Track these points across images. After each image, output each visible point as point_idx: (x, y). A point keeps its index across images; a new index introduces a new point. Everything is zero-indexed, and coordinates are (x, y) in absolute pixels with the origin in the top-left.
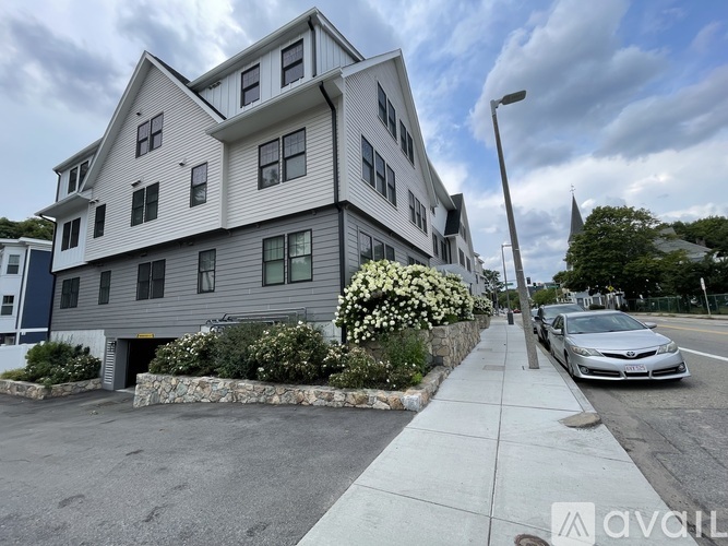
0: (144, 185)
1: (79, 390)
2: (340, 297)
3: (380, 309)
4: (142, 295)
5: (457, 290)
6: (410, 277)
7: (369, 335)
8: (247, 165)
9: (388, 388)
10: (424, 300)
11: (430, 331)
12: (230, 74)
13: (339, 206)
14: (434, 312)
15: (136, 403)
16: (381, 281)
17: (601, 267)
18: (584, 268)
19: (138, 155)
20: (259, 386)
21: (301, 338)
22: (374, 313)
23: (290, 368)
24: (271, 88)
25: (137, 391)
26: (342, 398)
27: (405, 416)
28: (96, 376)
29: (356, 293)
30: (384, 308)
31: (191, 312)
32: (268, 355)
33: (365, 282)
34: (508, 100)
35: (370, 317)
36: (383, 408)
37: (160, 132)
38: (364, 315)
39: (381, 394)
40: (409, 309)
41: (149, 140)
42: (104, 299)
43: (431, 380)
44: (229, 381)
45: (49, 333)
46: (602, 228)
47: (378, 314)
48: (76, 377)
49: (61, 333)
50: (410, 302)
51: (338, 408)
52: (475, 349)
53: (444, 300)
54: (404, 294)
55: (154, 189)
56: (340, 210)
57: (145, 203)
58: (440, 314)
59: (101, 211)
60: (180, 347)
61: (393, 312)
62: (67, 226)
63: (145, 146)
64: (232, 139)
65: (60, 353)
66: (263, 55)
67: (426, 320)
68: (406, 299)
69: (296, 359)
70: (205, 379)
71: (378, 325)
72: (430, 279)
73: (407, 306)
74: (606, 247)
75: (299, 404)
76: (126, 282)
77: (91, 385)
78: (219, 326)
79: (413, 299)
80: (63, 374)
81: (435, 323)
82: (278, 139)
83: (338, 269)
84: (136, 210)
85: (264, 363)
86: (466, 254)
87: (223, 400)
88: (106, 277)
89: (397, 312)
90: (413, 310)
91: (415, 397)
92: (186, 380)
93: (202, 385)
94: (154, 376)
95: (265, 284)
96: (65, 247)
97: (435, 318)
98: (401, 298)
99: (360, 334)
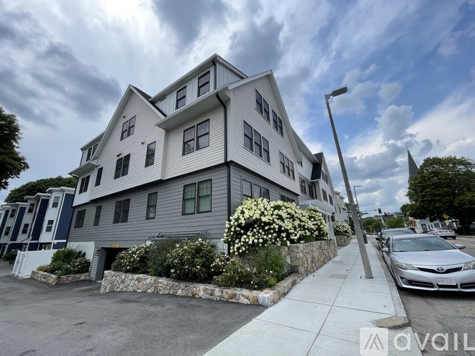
0: (123, 156)
1: (75, 280)
2: (227, 222)
3: (252, 231)
4: (116, 221)
5: (314, 218)
6: (272, 209)
7: (244, 249)
8: (177, 141)
9: (251, 288)
10: (283, 225)
11: (289, 248)
12: (171, 93)
13: (228, 164)
14: (292, 234)
15: (102, 290)
16: (253, 212)
17: (435, 201)
18: (422, 202)
19: (122, 139)
20: (171, 282)
21: (198, 250)
22: (248, 233)
23: (189, 270)
24: (192, 98)
25: (103, 282)
26: (219, 294)
27: (258, 310)
28: (87, 271)
29: (237, 220)
30: (255, 230)
31: (141, 232)
32: (176, 261)
33: (243, 212)
34: (336, 93)
35: (245, 236)
36: (245, 303)
37: (133, 126)
38: (242, 235)
39: (246, 292)
40: (272, 231)
41: (128, 131)
42: (96, 224)
43: (285, 283)
44: (154, 278)
45: (66, 243)
46: (432, 172)
47: (251, 234)
48: (75, 271)
49: (72, 243)
50: (272, 227)
51: (217, 301)
52: (331, 261)
53: (300, 225)
54: (267, 221)
55: (128, 157)
56: (228, 167)
57: (123, 166)
58: (296, 235)
59: (100, 171)
60: (130, 254)
61: (261, 234)
62: (83, 179)
63: (126, 134)
64: (169, 128)
65: (70, 256)
66: (188, 81)
67: (285, 239)
68: (269, 224)
69: (193, 264)
70: (141, 275)
71: (250, 242)
72: (289, 210)
73: (270, 229)
74: (437, 186)
75: (193, 296)
76: (109, 211)
77: (83, 277)
78: (156, 240)
79: (274, 225)
80: (68, 269)
81: (292, 241)
82: (194, 127)
83: (226, 204)
84: (118, 169)
85: (174, 267)
86: (329, 192)
87: (149, 291)
88: (99, 209)
89: (263, 233)
90: (275, 232)
91: (268, 295)
92: (130, 276)
93: (139, 280)
94: (113, 273)
95: (184, 214)
96: (80, 192)
97: (292, 237)
98: (266, 224)
99: (239, 248)
